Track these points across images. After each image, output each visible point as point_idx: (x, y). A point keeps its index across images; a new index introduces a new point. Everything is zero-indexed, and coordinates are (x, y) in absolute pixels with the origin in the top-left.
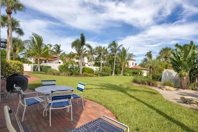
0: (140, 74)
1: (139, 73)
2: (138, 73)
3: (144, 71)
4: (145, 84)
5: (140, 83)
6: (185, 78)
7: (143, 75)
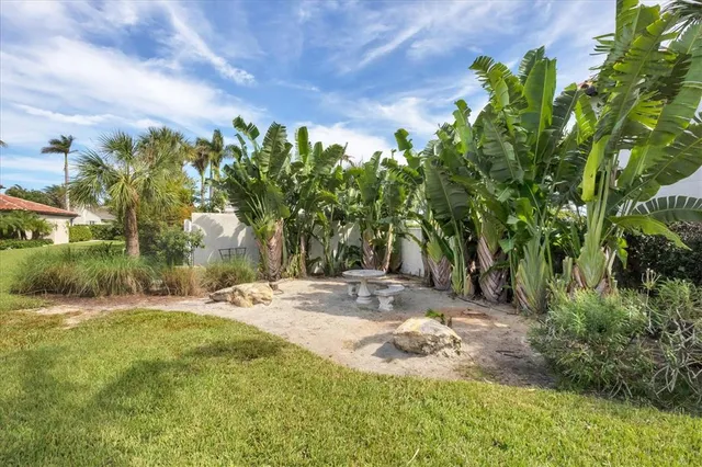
0: (36, 235)
1: (29, 235)
2: (23, 234)
3: (50, 221)
4: (129, 290)
5: (88, 295)
6: (273, 242)
7: (50, 242)
